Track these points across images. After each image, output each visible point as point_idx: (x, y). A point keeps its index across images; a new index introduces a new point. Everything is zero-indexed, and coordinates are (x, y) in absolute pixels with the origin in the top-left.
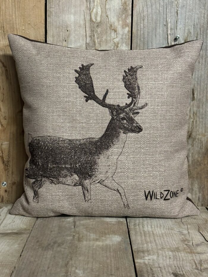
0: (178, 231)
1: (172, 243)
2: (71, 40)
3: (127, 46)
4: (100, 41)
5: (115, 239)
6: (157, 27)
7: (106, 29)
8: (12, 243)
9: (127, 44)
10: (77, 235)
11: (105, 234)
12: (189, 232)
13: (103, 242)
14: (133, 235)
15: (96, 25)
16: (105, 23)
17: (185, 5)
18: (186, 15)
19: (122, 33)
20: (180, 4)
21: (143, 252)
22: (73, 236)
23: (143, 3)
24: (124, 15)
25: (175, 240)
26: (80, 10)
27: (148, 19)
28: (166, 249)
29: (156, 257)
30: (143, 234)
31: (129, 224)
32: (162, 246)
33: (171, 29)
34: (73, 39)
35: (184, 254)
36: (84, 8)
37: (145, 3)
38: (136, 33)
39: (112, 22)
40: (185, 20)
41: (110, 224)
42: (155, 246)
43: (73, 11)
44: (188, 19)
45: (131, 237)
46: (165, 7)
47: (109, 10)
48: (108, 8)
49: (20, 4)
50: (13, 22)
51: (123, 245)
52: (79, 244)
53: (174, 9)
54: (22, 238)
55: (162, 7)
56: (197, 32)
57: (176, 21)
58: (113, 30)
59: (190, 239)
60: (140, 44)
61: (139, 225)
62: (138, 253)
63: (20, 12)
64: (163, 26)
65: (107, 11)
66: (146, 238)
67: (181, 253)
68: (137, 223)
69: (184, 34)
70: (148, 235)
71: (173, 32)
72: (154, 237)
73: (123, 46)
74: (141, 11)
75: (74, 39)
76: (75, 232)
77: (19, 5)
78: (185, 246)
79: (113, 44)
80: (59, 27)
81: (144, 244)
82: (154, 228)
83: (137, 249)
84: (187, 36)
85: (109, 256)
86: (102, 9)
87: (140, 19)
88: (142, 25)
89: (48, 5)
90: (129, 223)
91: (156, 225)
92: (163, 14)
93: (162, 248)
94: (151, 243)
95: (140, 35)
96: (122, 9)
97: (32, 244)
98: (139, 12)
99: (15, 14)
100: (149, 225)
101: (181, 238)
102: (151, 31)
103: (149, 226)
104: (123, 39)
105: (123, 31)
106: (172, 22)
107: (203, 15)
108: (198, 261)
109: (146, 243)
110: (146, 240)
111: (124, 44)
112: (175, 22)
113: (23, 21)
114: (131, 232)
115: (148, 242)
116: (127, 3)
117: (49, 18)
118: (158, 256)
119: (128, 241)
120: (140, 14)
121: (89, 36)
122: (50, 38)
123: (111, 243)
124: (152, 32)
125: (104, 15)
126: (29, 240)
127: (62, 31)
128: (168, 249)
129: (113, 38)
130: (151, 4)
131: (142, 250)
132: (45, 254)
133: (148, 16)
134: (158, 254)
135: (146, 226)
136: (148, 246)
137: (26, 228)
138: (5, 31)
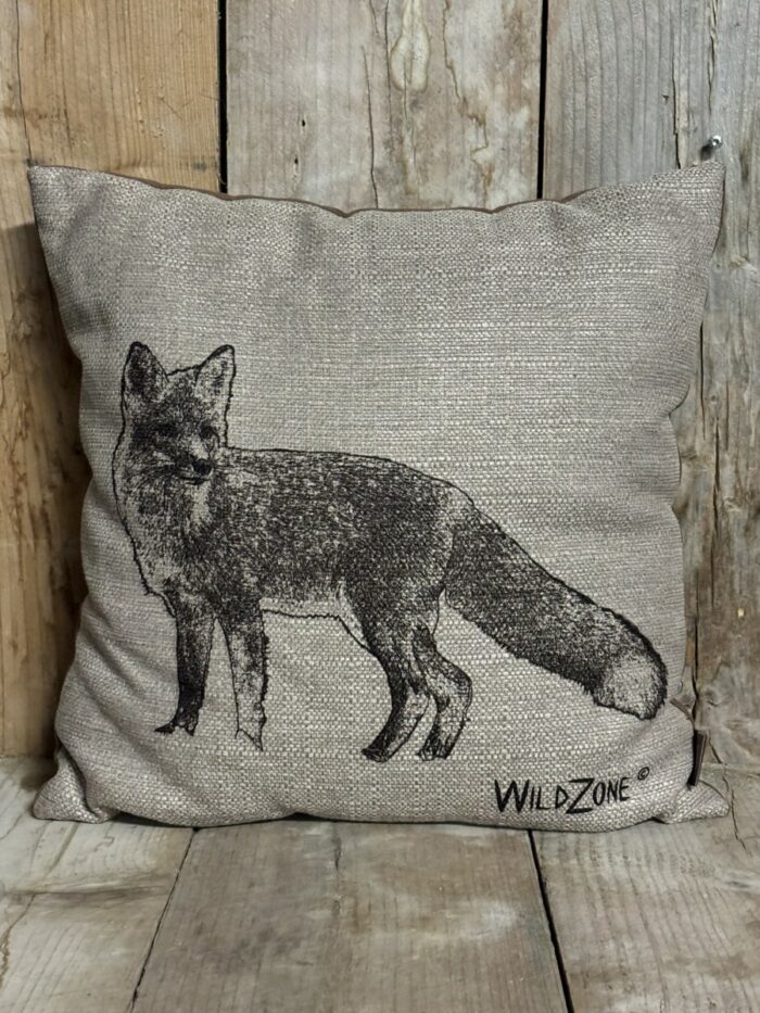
0: (727, 878)
1: (714, 936)
2: (316, 156)
3: (523, 178)
4: (425, 162)
5: (492, 916)
6: (636, 104)
7: (447, 114)
8: (101, 937)
9: (523, 170)
10: (348, 902)
11: (455, 895)
13: (447, 931)
14: (558, 900)
15: (408, 99)
16: (443, 92)
17: (741, 19)
18: (745, 58)
19: (506, 129)
20: (724, 17)
21: (605, 977)
22: (334, 907)
23: (585, 17)
24: (512, 63)
25: (722, 923)
26: (350, 46)
27: (602, 76)
28: (694, 964)
29: (656, 1004)
30: (598, 896)
31: (541, 848)
32: (676, 952)
33: (689, 113)
34: (324, 154)
36: (362, 37)
37: (593, 14)
38: (560, 130)
39: (468, 86)
40: (743, 77)
41: (470, 850)
42: (651, 953)
43: (322, 47)
44: (753, 72)
45: (552, 909)
46: (668, 28)
47: (455, 42)
48: (453, 38)
49: (127, 26)
50: (101, 93)
51: (527, 945)
52: (359, 942)
53: (699, 37)
54: (139, 916)
55: (657, 30)
57: (707, 82)
58: (471, 117)
60: (572, 170)
61: (577, 854)
62: (586, 982)
63: (126, 58)
64: (659, 102)
65: (449, 46)
66: (612, 913)
67: (752, 985)
68: (572, 846)
69: (739, 130)
71: (697, 124)
72: (640, 907)
73: (508, 176)
74: (579, 46)
75: (326, 153)
76: (341, 887)
77: (125, 32)
79: (473, 173)
80: (271, 112)
81: (607, 940)
82: (635, 869)
83: (581, 963)
84: (748, 136)
85: (475, 998)
86: (432, 41)
87: (574, 75)
88: (580, 97)
89: (230, 27)
90: (542, 843)
91: (642, 854)
92: (657, 55)
93: (679, 960)
94: (632, 938)
95: (574, 136)
96: (504, 38)
97: (180, 944)
98: (571, 50)
99: (109, 62)
100: (618, 854)
101: (743, 911)
102: (614, 120)
103: (619, 859)
104: (509, 151)
106: (692, 83)
109: (614, 938)
110: (610, 924)
111: (512, 171)
112: (703, 85)
113: (137, 90)
114: (550, 885)
115: (619, 932)
116: (524, 15)
117: (235, 76)
118: (666, 999)
119: (543, 928)
120: (574, 58)
121: (384, 143)
123: (480, 937)
125: (439, 62)
126: (165, 924)
127: (283, 123)
128: (700, 963)
129: (474, 148)
130: (614, 18)
131: (600, 971)
132: (229, 987)
133: (602, 62)
134: (665, 988)
135: (605, 859)
136: (622, 950)
137: (157, 869)
138: (71, 127)
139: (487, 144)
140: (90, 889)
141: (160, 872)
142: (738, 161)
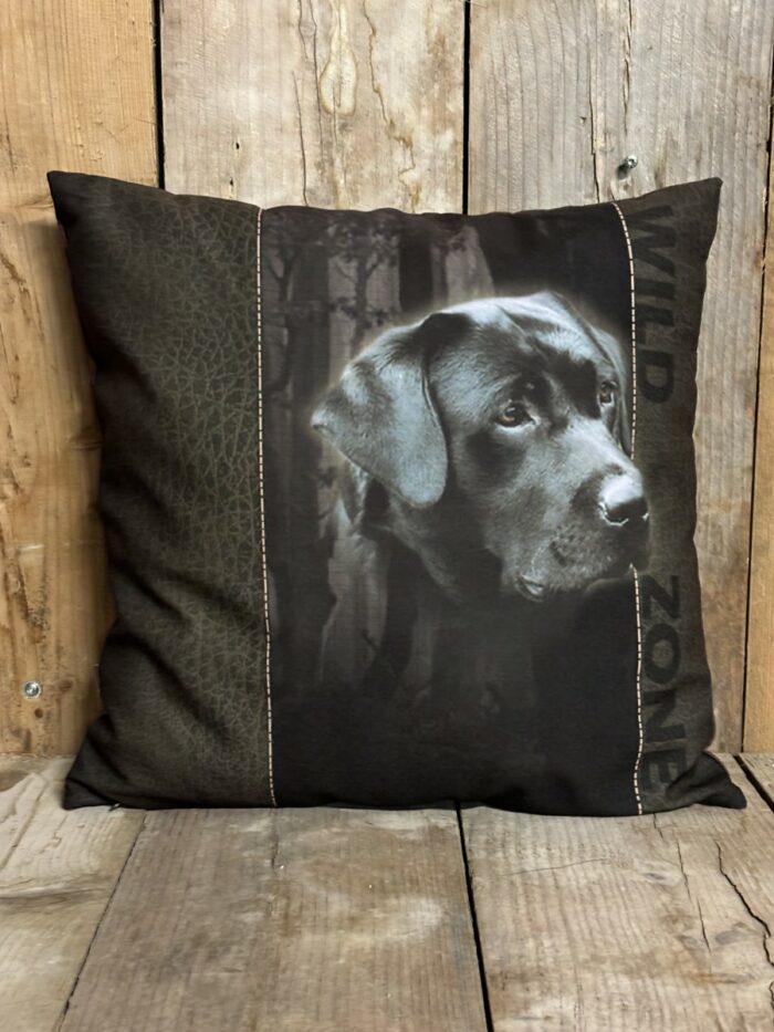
0: (645, 870)
1: (629, 933)
2: (251, 177)
3: (449, 198)
4: (355, 183)
5: (419, 913)
6: (555, 125)
7: (375, 136)
8: (40, 945)
9: (449, 190)
10: (282, 903)
11: (384, 891)
12: (685, 876)
13: (374, 932)
14: (483, 896)
15: (338, 122)
16: (371, 115)
17: (654, 43)
18: (658, 82)
19: (431, 151)
20: (637, 41)
21: (523, 978)
22: (267, 910)
23: (505, 41)
24: (437, 86)
25: (638, 919)
26: (280, 72)
27: (522, 98)
28: (608, 963)
29: (571, 1007)
30: (521, 890)
31: (470, 840)
32: (591, 949)
33: (605, 134)
34: (258, 176)
35: (677, 986)
36: (292, 62)
37: (513, 39)
38: (483, 151)
39: (395, 110)
40: (657, 98)
41: (402, 843)
42: (568, 951)
43: (253, 73)
44: (667, 93)
45: (476, 907)
46: (584, 52)
47: (381, 67)
48: (380, 63)
49: (65, 53)
50: (42, 119)
51: (449, 944)
52: (287, 947)
53: (615, 61)
54: (78, 921)
55: (574, 54)
56: (696, 142)
57: (623, 104)
58: (398, 139)
59: (691, 914)
60: (496, 189)
61: (503, 846)
62: (504, 984)
63: (65, 84)
64: (578, 123)
65: (375, 71)
66: (534, 910)
67: (664, 985)
68: (499, 837)
69: (653, 148)
70: (538, 897)
71: (613, 145)
72: (561, 902)
73: (435, 196)
74: (499, 69)
76: (275, 888)
77: (63, 59)
78: (678, 946)
79: (401, 192)
80: (205, 135)
81: (527, 938)
82: (558, 861)
83: (501, 963)
84: (662, 155)
85: (397, 1004)
86: (359, 67)
87: (495, 98)
88: (502, 120)
89: (165, 53)
90: (470, 835)
91: (566, 845)
92: (575, 78)
93: (595, 958)
94: (551, 937)
95: (497, 157)
96: (428, 63)
97: (115, 951)
98: (492, 73)
99: (49, 89)
100: (542, 847)
101: (658, 904)
102: (535, 141)
103: (542, 851)
104: (435, 171)
105: (434, 142)
106: (608, 105)
107: (718, 81)
108: (731, 1020)
109: (534, 936)
110: (531, 920)
111: (438, 191)
112: (619, 106)
113: (76, 116)
114: (476, 880)
115: (539, 929)
116: (447, 40)
117: (170, 101)
118: (580, 1001)
119: (467, 926)
120: (496, 82)
121: (315, 165)
122: (175, 173)
123: (405, 937)
124: (539, 143)
125: (366, 87)
126: (103, 929)
127: (218, 146)
128: (615, 961)
129: (401, 169)
130: (533, 43)
131: (519, 972)
132: (158, 998)
133: (522, 86)
134: (580, 989)
135: (529, 852)
136: (541, 948)
137: (99, 871)
138: (13, 152)
139: (414, 165)
140: (33, 893)
141: (103, 874)
142: (653, 179)
